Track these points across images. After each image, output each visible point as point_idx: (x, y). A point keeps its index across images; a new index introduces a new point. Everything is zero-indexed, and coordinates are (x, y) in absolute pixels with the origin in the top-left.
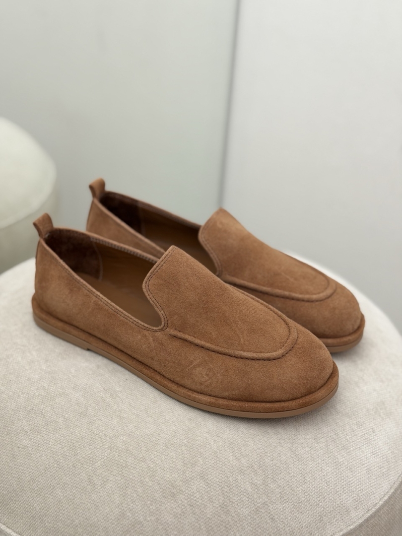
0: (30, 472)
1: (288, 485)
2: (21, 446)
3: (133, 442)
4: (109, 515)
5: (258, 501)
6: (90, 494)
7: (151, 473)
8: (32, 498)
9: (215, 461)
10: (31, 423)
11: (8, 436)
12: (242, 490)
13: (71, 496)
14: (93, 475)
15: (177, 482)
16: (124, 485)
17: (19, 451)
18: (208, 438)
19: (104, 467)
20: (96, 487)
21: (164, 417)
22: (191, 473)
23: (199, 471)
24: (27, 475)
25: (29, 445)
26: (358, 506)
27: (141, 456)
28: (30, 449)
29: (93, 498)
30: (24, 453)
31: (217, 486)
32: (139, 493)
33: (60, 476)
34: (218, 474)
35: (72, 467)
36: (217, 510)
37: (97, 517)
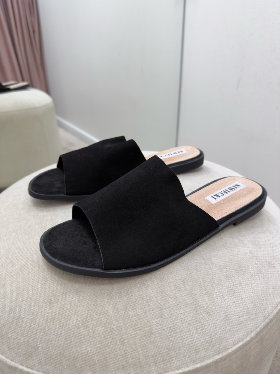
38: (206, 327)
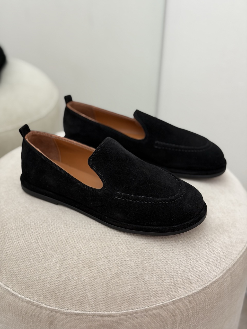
0: (12, 251)
1: (156, 265)
2: (10, 237)
3: (70, 237)
4: (52, 275)
5: (138, 273)
6: (43, 264)
7: (78, 254)
8: (12, 265)
9: (115, 249)
10: (16, 225)
11: (3, 231)
12: (129, 266)
13: (33, 264)
14: (46, 253)
15: (92, 260)
16: (63, 260)
17: (8, 239)
18: (113, 237)
19: (52, 250)
20: (47, 260)
21: (90, 225)
22: (100, 255)
23: (106, 254)
24: (11, 252)
25: (14, 237)
26: (199, 281)
27: (74, 245)
28: (14, 239)
29: (45, 266)
30: (11, 241)
31: (115, 263)
32: (70, 264)
33: (28, 253)
34: (116, 256)
35: (35, 249)
36: (113, 276)
37: (46, 276)
38: (195, 268)
